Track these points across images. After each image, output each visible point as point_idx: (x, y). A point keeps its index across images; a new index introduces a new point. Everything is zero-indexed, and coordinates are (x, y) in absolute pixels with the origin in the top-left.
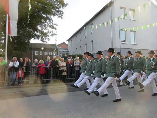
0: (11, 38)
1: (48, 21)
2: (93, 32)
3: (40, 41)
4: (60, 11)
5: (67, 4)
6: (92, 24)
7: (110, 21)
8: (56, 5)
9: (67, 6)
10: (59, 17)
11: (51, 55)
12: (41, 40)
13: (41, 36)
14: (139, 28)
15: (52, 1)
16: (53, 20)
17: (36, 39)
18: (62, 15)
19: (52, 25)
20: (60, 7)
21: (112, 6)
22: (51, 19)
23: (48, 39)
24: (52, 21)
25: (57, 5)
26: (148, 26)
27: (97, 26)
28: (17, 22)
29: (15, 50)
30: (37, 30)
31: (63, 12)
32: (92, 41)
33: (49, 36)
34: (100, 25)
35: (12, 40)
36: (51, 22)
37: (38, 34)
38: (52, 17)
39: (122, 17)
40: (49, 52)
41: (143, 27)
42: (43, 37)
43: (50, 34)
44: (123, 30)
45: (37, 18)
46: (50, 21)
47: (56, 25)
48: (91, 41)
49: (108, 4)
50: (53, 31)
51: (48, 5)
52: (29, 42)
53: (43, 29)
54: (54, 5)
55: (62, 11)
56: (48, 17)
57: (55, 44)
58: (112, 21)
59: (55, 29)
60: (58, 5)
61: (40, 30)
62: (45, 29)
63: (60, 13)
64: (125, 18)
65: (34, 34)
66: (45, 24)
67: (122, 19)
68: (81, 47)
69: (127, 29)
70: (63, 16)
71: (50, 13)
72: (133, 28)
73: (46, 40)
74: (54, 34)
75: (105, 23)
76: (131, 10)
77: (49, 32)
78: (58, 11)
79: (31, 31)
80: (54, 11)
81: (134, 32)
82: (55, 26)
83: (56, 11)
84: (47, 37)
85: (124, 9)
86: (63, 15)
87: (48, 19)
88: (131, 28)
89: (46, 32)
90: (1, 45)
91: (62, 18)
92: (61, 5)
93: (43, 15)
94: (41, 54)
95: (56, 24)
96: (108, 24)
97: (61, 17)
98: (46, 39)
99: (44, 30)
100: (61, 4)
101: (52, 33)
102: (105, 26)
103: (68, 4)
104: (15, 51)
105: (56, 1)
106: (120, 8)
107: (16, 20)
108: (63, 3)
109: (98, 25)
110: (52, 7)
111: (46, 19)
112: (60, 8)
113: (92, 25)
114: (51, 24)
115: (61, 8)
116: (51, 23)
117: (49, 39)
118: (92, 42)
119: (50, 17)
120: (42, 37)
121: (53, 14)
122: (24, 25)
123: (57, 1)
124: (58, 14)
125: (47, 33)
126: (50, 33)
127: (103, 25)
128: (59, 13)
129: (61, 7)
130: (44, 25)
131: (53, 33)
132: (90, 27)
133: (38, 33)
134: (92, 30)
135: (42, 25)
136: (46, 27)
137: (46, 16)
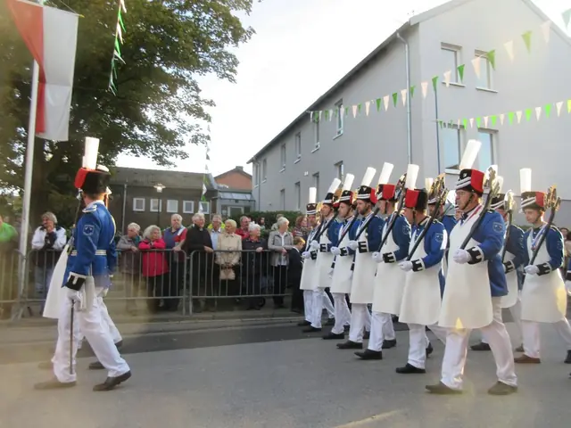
0: (47, 148)
1: (180, 91)
2: (342, 132)
3: (151, 159)
4: (225, 53)
5: (251, 31)
6: (339, 104)
7: (404, 93)
8: (212, 33)
9: (250, 38)
10: (223, 76)
11: (192, 212)
12: (156, 158)
13: (156, 142)
14: (506, 117)
15: (199, 20)
16: (200, 87)
17: (135, 152)
18: (231, 70)
19: (195, 103)
20: (227, 39)
21: (412, 40)
22: (194, 83)
23: (181, 153)
24: (198, 90)
25: (216, 35)
27: (355, 108)
28: (69, 89)
29: (61, 192)
30: (142, 122)
31: (235, 59)
32: (339, 164)
34: (368, 104)
35: (50, 156)
36: (194, 93)
37: (145, 134)
38: (195, 76)
39: (448, 76)
40: (184, 202)
41: (519, 114)
42: (163, 147)
43: (186, 137)
44: (449, 124)
45: (144, 79)
46: (188, 90)
47: (211, 103)
48: (336, 165)
49: (398, 31)
50: (198, 126)
51: (181, 33)
52: (113, 162)
53: (164, 117)
54: (205, 32)
55: (231, 56)
56: (181, 76)
57: (205, 172)
58: (411, 92)
59: (208, 118)
60: (219, 35)
61: (153, 120)
62: (171, 118)
63: (225, 61)
64: (457, 81)
65: (130, 134)
66: (172, 99)
67: (448, 85)
68: (298, 184)
69: (464, 124)
70: (234, 72)
71: (191, 62)
72: (486, 119)
74: (203, 137)
75: (386, 100)
76: (478, 53)
77: (184, 129)
78: (219, 57)
79: (120, 123)
80: (203, 56)
81: (491, 135)
82: (206, 109)
83: (213, 57)
84: (177, 145)
85: (456, 52)
86: (235, 68)
87: (183, 82)
88: (478, 120)
89: (173, 129)
90: (13, 172)
91: (232, 80)
92: (230, 36)
93: (164, 68)
94: (154, 208)
95: (212, 101)
97: (228, 76)
98: (173, 153)
99: (168, 120)
100: (231, 30)
101: (193, 133)
102: (386, 107)
103: (254, 32)
104: (60, 195)
105: (212, 21)
106: (440, 46)
107: (69, 85)
108: (236, 28)
109: (359, 107)
110: (198, 41)
111: (175, 83)
112: (225, 44)
113: (340, 107)
114: (193, 100)
115: (231, 45)
116: (193, 96)
117: (184, 155)
118: (340, 167)
119: (188, 76)
120: (159, 147)
122: (98, 101)
123: (217, 19)
124: (220, 66)
125: (177, 131)
126: (188, 133)
127: (378, 107)
128: (221, 62)
129: (228, 43)
130: (167, 105)
131: (200, 132)
132: (331, 112)
133: (144, 131)
134: (340, 126)
135: (159, 104)
136: (175, 112)
137: (177, 73)
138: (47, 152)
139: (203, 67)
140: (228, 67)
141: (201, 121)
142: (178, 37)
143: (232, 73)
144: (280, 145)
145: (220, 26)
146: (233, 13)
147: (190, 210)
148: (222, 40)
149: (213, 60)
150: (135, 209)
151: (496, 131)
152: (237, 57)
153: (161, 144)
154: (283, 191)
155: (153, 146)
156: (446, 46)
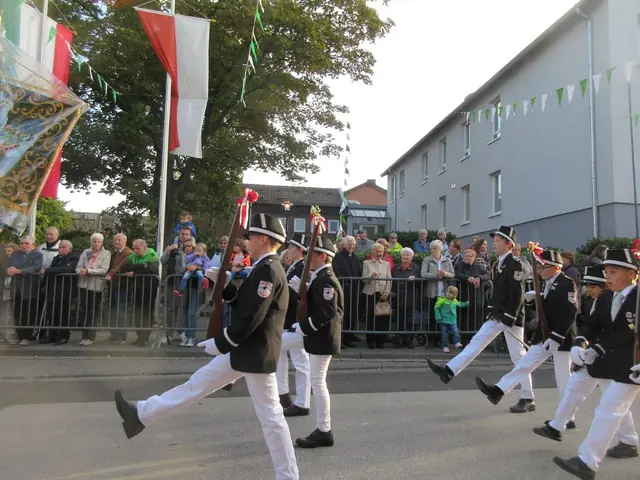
0: (175, 166)
1: (310, 98)
2: (499, 136)
3: (280, 174)
4: (361, 51)
5: (391, 24)
6: (496, 101)
8: (344, 30)
9: (388, 31)
10: (358, 78)
12: (285, 173)
13: (284, 156)
15: (330, 16)
16: (332, 92)
17: (264, 168)
18: (367, 71)
19: (326, 110)
20: (361, 36)
21: (597, 14)
22: (325, 88)
23: (312, 167)
24: (329, 95)
30: (270, 134)
31: (372, 57)
32: (495, 175)
33: (315, 157)
35: (177, 175)
36: (325, 99)
37: (273, 147)
38: (327, 80)
42: (292, 161)
43: (317, 149)
45: (272, 86)
46: (318, 96)
47: (343, 110)
48: (492, 175)
49: (577, 5)
50: (330, 136)
51: (314, 32)
52: (241, 180)
53: (293, 127)
54: (337, 30)
55: (367, 54)
56: (311, 81)
59: (339, 126)
60: (352, 32)
61: (281, 132)
62: (300, 128)
63: (360, 60)
65: (258, 149)
66: (301, 107)
68: (443, 198)
70: (371, 72)
71: (324, 65)
73: (301, 173)
74: (335, 147)
77: (314, 140)
78: (352, 56)
79: (245, 137)
80: (336, 57)
82: (339, 116)
83: (344, 56)
84: (307, 158)
86: (371, 68)
87: (314, 88)
89: (303, 141)
90: (144, 192)
91: (367, 81)
92: (365, 31)
93: (294, 74)
95: (345, 107)
97: (363, 77)
98: (303, 167)
99: (297, 131)
100: (367, 24)
101: (324, 144)
103: (393, 24)
105: (345, 16)
108: (372, 21)
110: (331, 40)
111: (305, 88)
112: (361, 41)
114: (324, 106)
115: (366, 42)
116: (324, 103)
117: (315, 169)
118: (497, 177)
119: (319, 81)
120: (288, 161)
121: (331, 69)
122: (224, 114)
123: (351, 13)
124: (354, 67)
125: (307, 142)
126: (319, 144)
128: (356, 61)
129: (363, 39)
130: (295, 114)
131: (333, 142)
133: (272, 144)
134: (496, 128)
135: (288, 113)
136: (305, 121)
137: (306, 78)
138: (176, 170)
139: (336, 69)
140: (363, 67)
141: (332, 130)
142: (311, 36)
143: (368, 74)
144: (421, 153)
145: (353, 21)
146: (369, 4)
148: (357, 37)
149: (346, 61)
152: (373, 55)
153: (291, 158)
154: (424, 207)
155: (283, 161)
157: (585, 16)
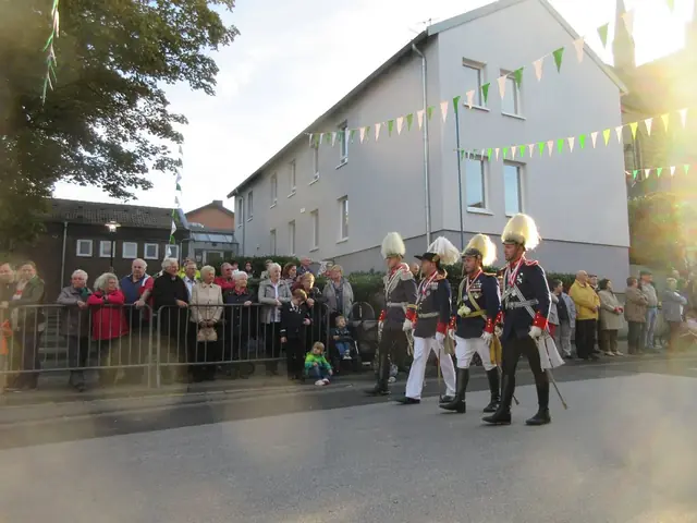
1: (141, 103)
2: (346, 161)
3: (102, 189)
4: (199, 56)
5: (235, 32)
6: (344, 127)
7: (421, 114)
8: (183, 30)
9: (232, 40)
10: (198, 86)
11: (156, 258)
12: (107, 187)
13: (108, 168)
14: (536, 148)
15: (166, 13)
16: (167, 99)
17: (81, 180)
18: (209, 79)
19: (160, 118)
20: (202, 40)
21: (429, 52)
22: (159, 93)
23: (142, 182)
24: (164, 102)
25: (189, 34)
26: (571, 140)
27: (363, 130)
30: (91, 141)
31: (214, 65)
32: (343, 200)
33: (147, 171)
34: (378, 126)
36: (160, 106)
37: (93, 156)
38: (161, 84)
39: (470, 98)
40: (146, 245)
41: (550, 144)
42: (118, 173)
43: (149, 162)
44: (472, 155)
45: (92, 85)
46: (152, 102)
47: (182, 120)
48: (339, 199)
49: (412, 41)
50: (164, 148)
51: (143, 28)
52: (49, 193)
53: (119, 135)
54: (174, 29)
55: (209, 61)
56: (142, 83)
57: (173, 206)
58: (429, 114)
59: (177, 138)
60: (192, 34)
61: (105, 139)
62: (128, 136)
63: (200, 66)
64: (480, 104)
65: (73, 156)
66: (130, 112)
67: (471, 109)
68: (292, 223)
69: (489, 155)
70: (213, 81)
71: (156, 66)
72: (514, 149)
73: (129, 189)
74: (172, 162)
75: (400, 121)
76: (503, 72)
77: (145, 151)
78: (192, 61)
79: (59, 141)
80: (172, 59)
81: (518, 168)
82: (176, 127)
83: (183, 60)
84: (137, 172)
85: (479, 70)
86: (213, 77)
87: (145, 92)
88: (505, 151)
89: (131, 151)
91: (209, 91)
92: (207, 35)
93: (120, 72)
94: (104, 253)
95: (183, 117)
96: (410, 122)
97: (204, 86)
98: (133, 182)
99: (125, 139)
100: (208, 28)
101: (158, 156)
102: (399, 131)
103: (238, 32)
105: (183, 16)
106: (461, 62)
108: (214, 26)
109: (368, 129)
110: (164, 38)
111: (134, 91)
112: (201, 46)
113: (344, 129)
114: (158, 115)
115: (208, 47)
116: (158, 110)
117: (146, 185)
118: (344, 202)
119: (152, 84)
120: (113, 174)
121: (170, 73)
123: (190, 13)
124: (194, 73)
125: (137, 153)
126: (151, 156)
127: (390, 129)
128: (195, 67)
129: (204, 44)
130: (123, 119)
131: (168, 156)
132: (334, 135)
133: (92, 152)
134: (344, 154)
135: (113, 117)
136: (135, 129)
137: (137, 79)
139: (172, 74)
140: (203, 75)
141: (167, 141)
142: (139, 33)
143: (209, 83)
144: (270, 176)
145: (192, 21)
146: (211, 7)
147: (154, 255)
148: (197, 40)
149: (184, 65)
150: (79, 254)
151: (523, 164)
153: (116, 170)
154: (273, 232)
155: (105, 173)
156: (468, 63)
157: (419, 53)
